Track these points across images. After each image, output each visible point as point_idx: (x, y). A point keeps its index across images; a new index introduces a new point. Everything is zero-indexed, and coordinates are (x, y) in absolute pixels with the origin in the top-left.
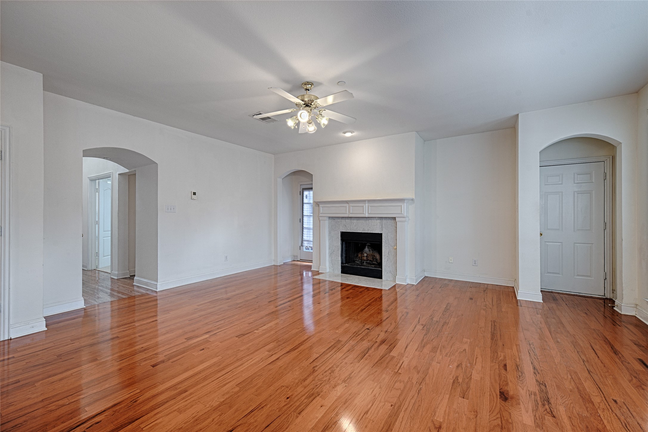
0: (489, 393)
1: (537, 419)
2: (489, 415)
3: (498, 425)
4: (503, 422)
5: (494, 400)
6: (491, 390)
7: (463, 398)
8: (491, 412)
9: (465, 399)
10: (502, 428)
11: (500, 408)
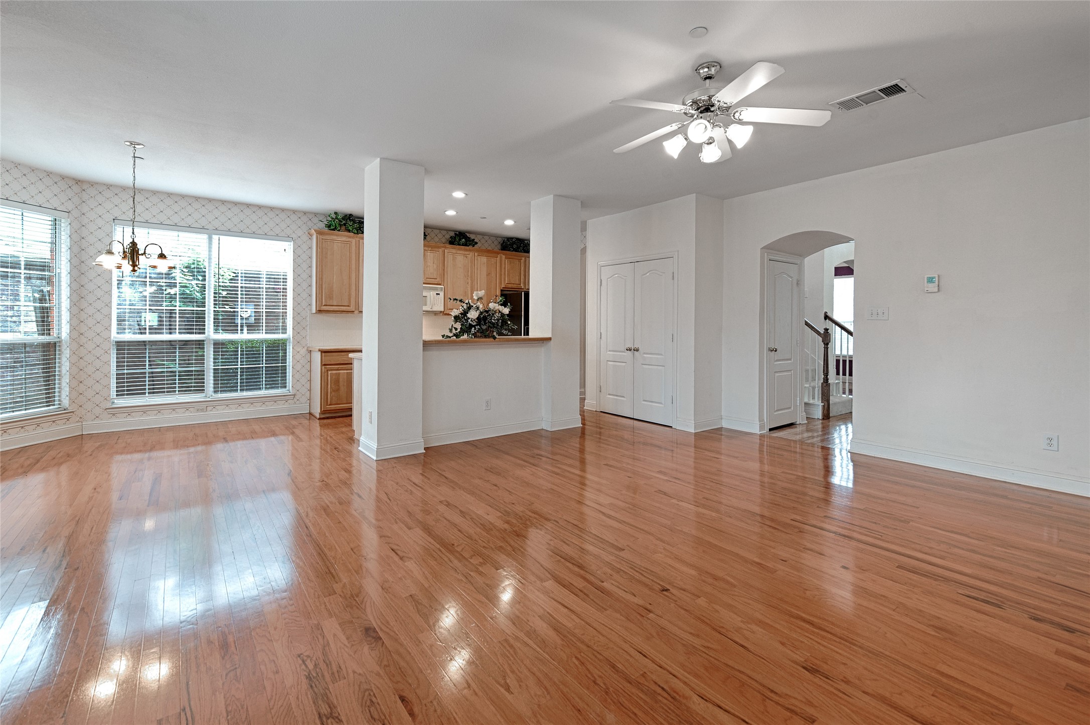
0: (392, 625)
1: (321, 635)
2: (372, 598)
3: (357, 596)
4: (354, 603)
5: (379, 619)
6: (393, 631)
7: (411, 595)
8: (372, 604)
9: (408, 595)
10: (352, 596)
11: (366, 616)
